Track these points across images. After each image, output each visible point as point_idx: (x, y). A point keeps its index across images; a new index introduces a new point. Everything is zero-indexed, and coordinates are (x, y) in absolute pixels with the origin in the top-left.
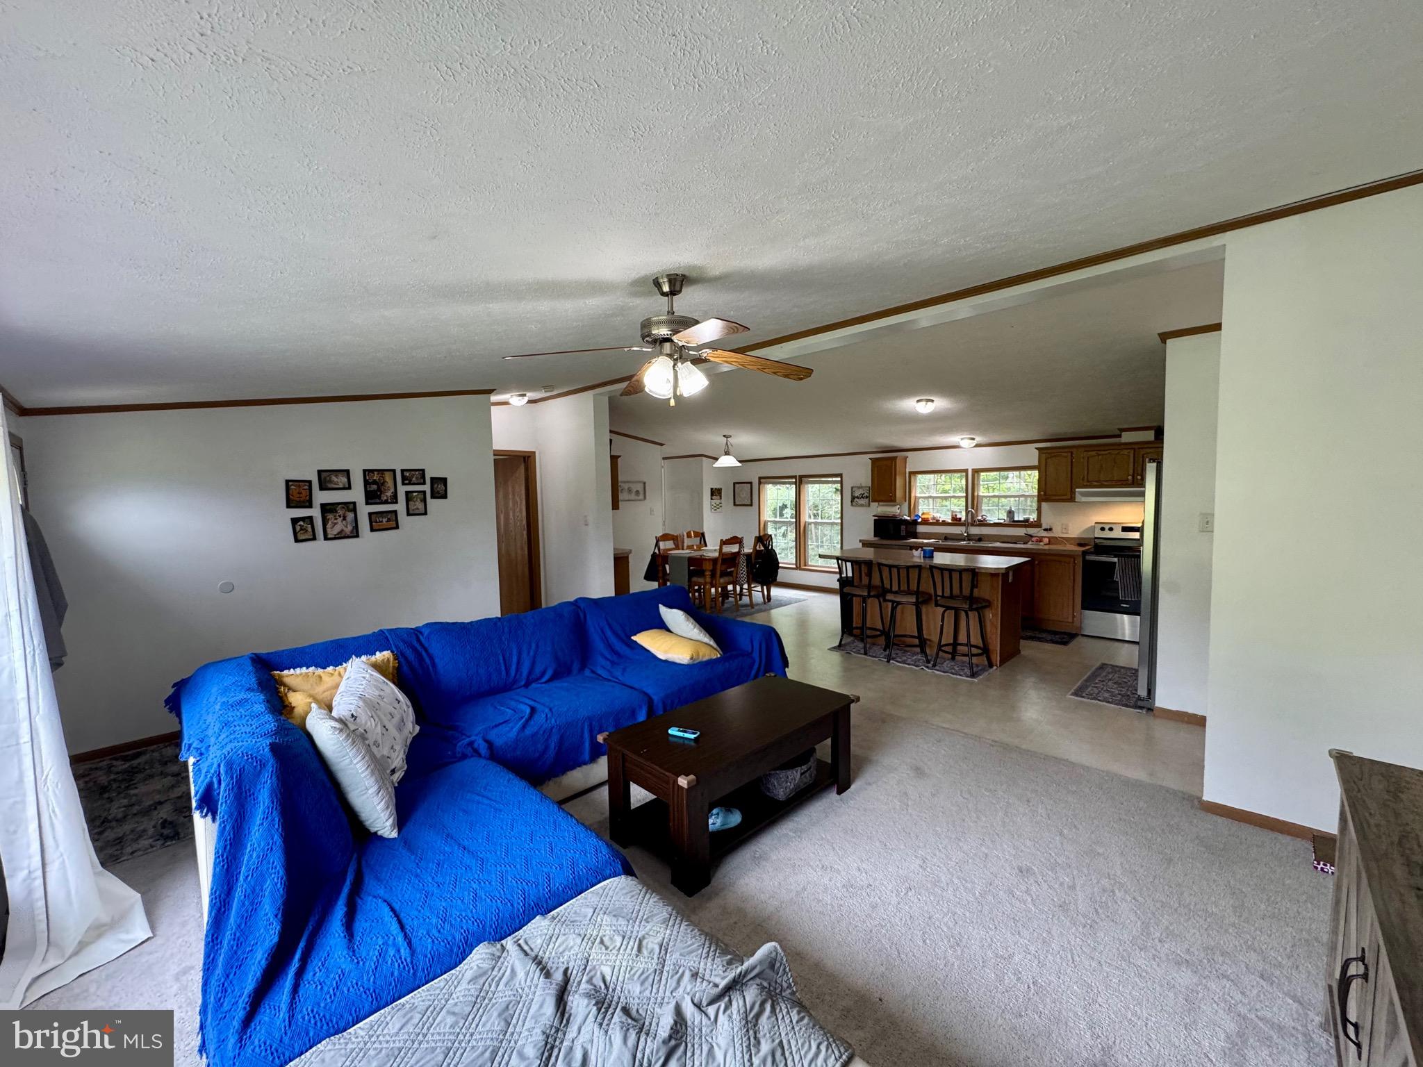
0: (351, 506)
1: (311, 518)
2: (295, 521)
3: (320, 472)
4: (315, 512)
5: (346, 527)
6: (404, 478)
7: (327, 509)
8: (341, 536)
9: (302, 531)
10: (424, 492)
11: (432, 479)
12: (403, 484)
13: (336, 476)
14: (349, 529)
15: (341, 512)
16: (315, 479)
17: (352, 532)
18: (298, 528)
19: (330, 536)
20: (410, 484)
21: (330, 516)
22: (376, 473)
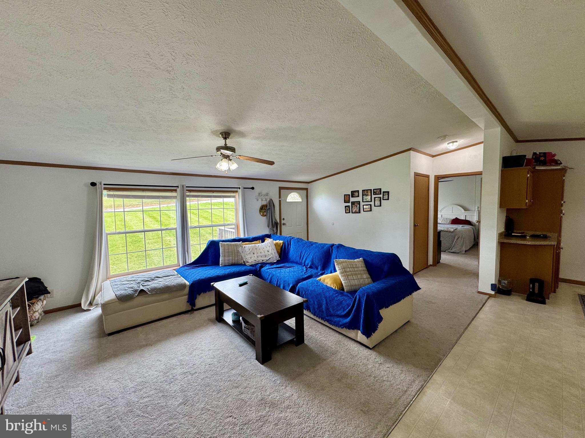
0: (358, 202)
1: (349, 206)
2: (346, 207)
3: (352, 192)
4: (350, 204)
5: (357, 209)
6: (374, 193)
7: (353, 203)
8: (356, 212)
9: (348, 210)
10: (380, 198)
11: (384, 192)
12: (374, 194)
13: (355, 193)
14: (358, 210)
15: (356, 204)
16: (350, 194)
17: (358, 211)
18: (346, 209)
19: (353, 212)
20: (376, 194)
21: (353, 206)
22: (365, 191)
